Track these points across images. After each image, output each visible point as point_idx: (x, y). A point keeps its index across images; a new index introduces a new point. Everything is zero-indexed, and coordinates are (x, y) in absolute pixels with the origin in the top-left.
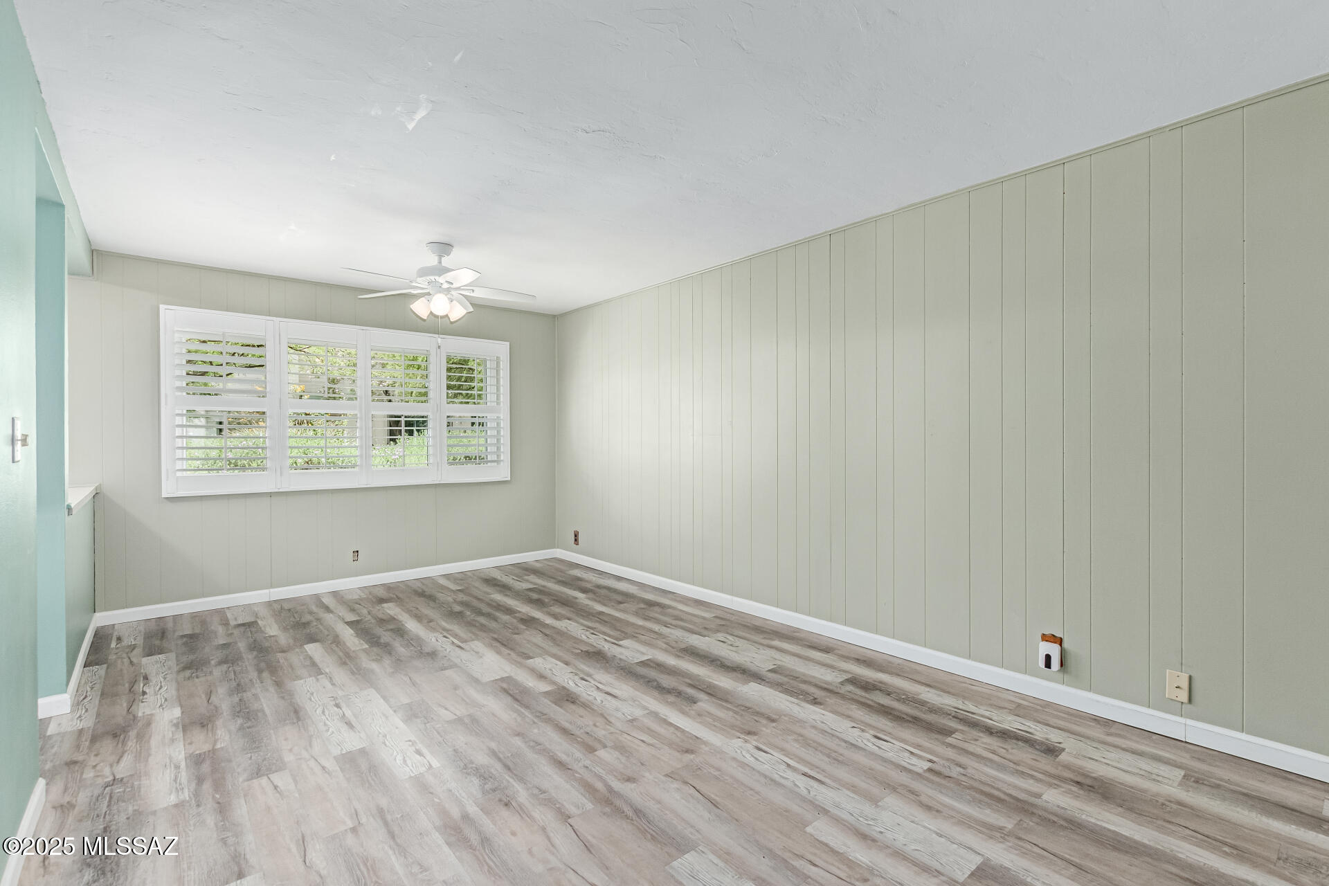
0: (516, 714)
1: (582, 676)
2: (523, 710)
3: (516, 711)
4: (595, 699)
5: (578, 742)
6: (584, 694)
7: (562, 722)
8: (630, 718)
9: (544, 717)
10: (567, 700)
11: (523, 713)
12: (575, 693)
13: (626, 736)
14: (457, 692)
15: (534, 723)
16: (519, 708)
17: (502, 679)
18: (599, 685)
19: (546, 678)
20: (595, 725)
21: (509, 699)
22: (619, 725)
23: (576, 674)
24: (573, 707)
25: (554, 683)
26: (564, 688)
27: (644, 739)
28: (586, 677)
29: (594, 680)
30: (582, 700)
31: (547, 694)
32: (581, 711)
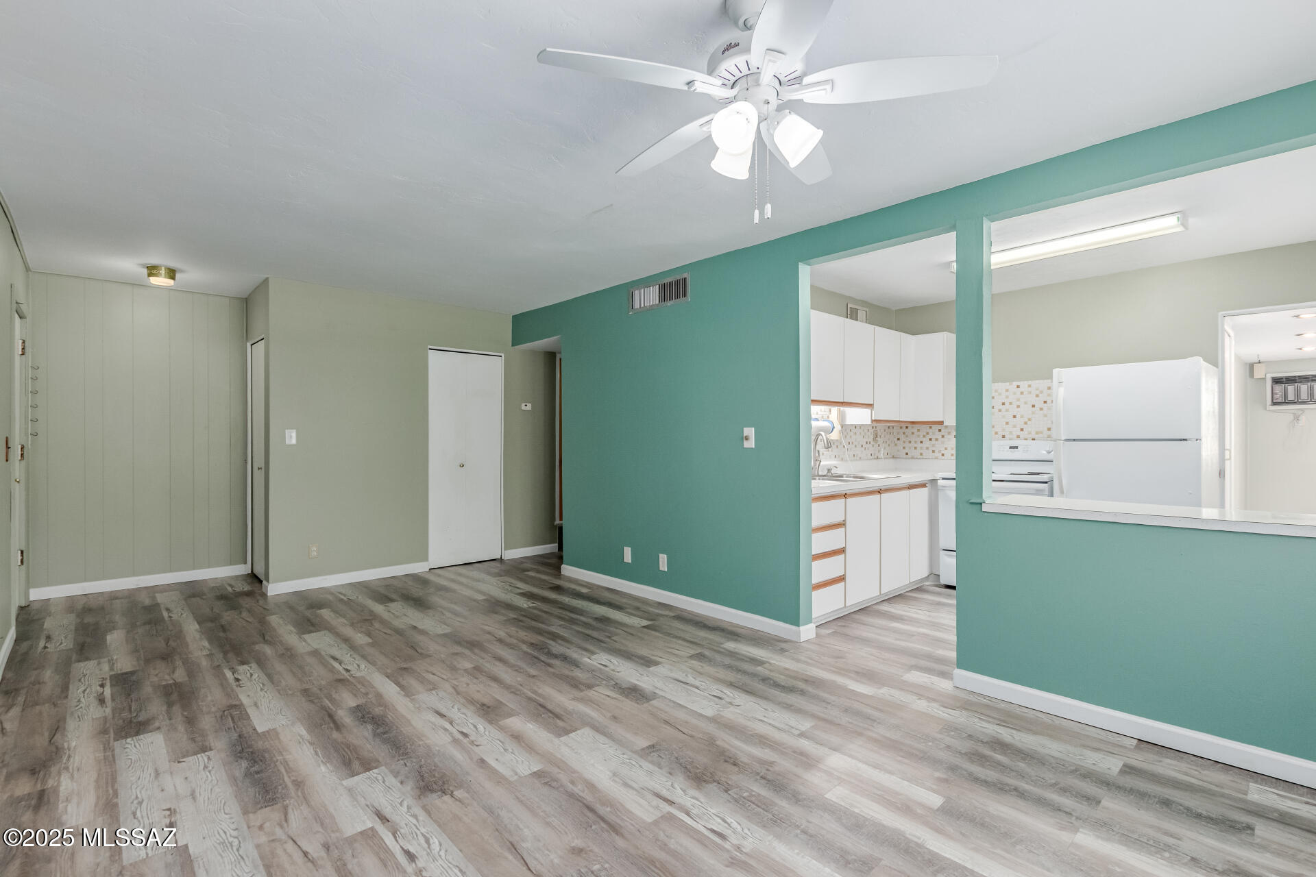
0: (539, 692)
1: (466, 741)
2: (534, 696)
3: (540, 695)
4: (459, 709)
5: (485, 672)
6: (469, 714)
7: (497, 687)
8: (434, 692)
9: (513, 690)
10: (489, 707)
11: (532, 693)
12: (479, 716)
13: (445, 677)
14: (611, 715)
15: (521, 685)
16: (537, 698)
17: (567, 732)
18: (448, 726)
19: (512, 735)
20: (468, 684)
21: (550, 707)
22: (447, 686)
23: (472, 742)
24: (486, 701)
25: (502, 729)
26: (490, 722)
27: (433, 676)
28: (460, 737)
29: (451, 734)
30: (472, 708)
31: (511, 714)
32: (477, 696)
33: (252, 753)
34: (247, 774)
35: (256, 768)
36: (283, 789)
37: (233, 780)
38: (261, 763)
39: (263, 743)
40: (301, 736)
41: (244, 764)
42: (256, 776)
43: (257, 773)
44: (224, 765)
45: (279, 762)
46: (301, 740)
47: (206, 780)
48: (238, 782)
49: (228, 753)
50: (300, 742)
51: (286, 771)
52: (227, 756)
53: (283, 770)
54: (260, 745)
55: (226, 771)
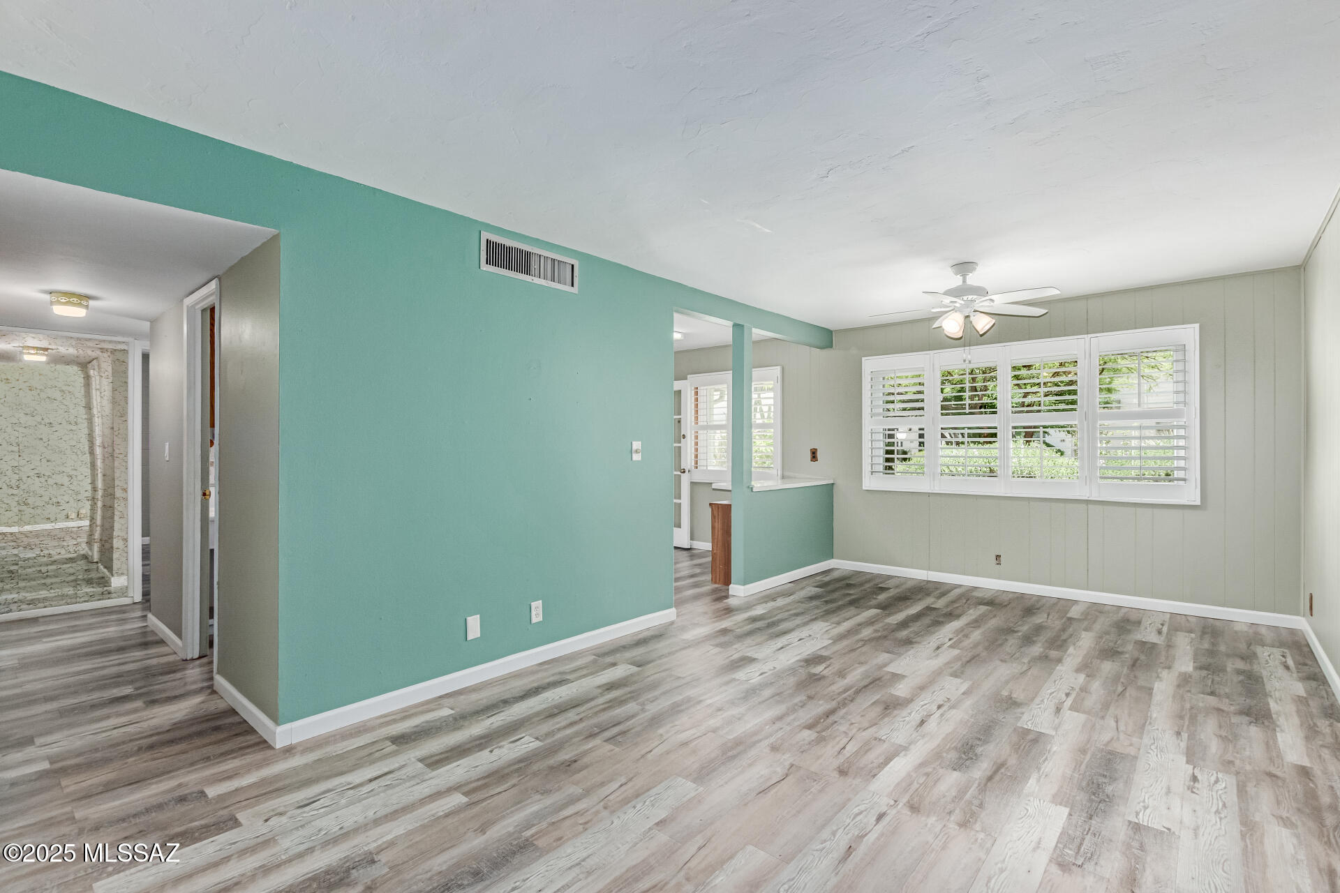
33: (1094, 794)
34: (1113, 779)
35: (1101, 780)
36: (1097, 755)
37: (1128, 782)
38: (1095, 781)
39: (1076, 796)
40: (1038, 780)
41: (1109, 789)
42: (1108, 774)
43: (1105, 776)
44: (1128, 799)
45: (1081, 772)
46: (1044, 776)
47: (1152, 796)
48: (1125, 779)
49: (1117, 807)
50: (1046, 776)
51: (1082, 763)
52: (1118, 806)
53: (1083, 767)
54: (1081, 797)
55: (1129, 793)
